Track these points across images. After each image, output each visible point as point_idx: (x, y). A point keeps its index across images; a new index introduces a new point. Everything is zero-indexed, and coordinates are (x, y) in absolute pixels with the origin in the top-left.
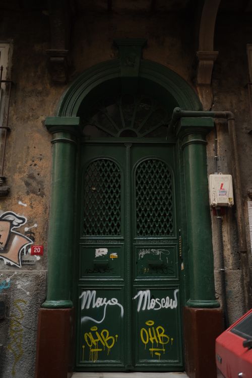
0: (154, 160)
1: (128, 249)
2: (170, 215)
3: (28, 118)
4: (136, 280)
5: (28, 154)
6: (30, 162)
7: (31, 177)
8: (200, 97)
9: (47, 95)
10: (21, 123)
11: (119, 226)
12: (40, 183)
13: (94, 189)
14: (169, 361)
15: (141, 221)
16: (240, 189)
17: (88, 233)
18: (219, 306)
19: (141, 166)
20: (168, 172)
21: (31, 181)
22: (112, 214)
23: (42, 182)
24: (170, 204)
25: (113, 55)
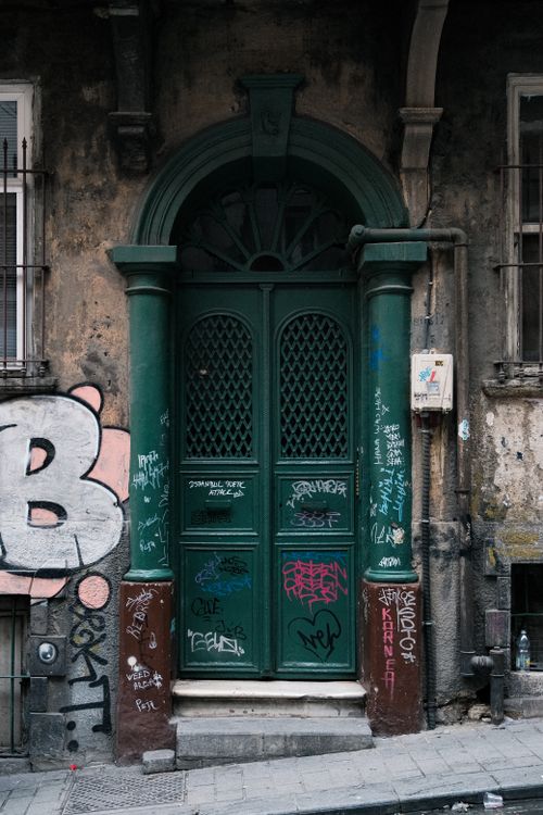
0: (316, 315)
1: (266, 483)
2: (342, 420)
3: (81, 244)
4: (279, 534)
5: (84, 316)
6: (89, 331)
7: (93, 358)
8: (405, 194)
9: (113, 196)
10: (68, 255)
11: (249, 439)
12: (110, 370)
13: (204, 372)
14: (334, 665)
15: (288, 432)
16: (465, 381)
17: (195, 452)
18: (416, 580)
19: (291, 328)
20: (341, 338)
21: (93, 366)
22: (238, 419)
23: (114, 368)
24: (342, 400)
25: (236, 105)
